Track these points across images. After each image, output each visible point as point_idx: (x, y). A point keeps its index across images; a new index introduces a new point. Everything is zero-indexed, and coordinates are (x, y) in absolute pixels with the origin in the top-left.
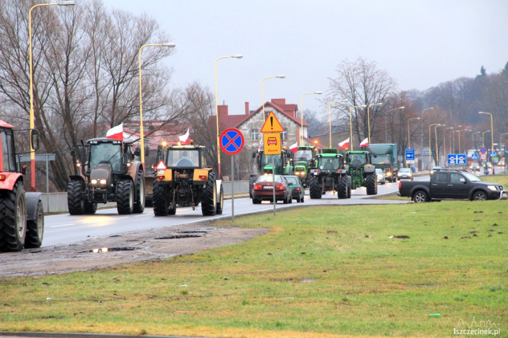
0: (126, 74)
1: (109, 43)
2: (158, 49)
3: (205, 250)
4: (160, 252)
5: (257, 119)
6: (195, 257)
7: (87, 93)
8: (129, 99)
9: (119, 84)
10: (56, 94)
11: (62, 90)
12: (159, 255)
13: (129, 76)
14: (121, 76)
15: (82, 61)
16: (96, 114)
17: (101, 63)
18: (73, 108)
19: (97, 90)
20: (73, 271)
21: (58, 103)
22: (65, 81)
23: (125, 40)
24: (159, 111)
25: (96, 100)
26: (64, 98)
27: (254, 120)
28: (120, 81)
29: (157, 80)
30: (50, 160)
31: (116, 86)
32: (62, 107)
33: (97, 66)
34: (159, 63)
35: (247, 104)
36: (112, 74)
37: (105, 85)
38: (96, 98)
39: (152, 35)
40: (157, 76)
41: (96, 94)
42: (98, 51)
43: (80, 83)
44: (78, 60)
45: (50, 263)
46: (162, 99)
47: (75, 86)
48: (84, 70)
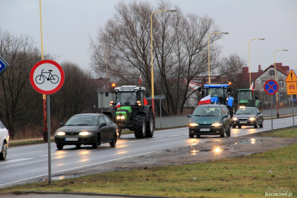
0: (196, 50)
1: (185, 32)
2: (214, 35)
3: (268, 151)
4: (241, 151)
5: (265, 75)
6: (263, 155)
7: (174, 61)
8: (198, 64)
9: (192, 55)
10: (157, 62)
11: (160, 59)
12: (242, 153)
13: (197, 51)
14: (193, 51)
15: (171, 42)
16: (179, 73)
17: (181, 44)
18: (166, 70)
19: (179, 59)
20: (197, 162)
21: (158, 67)
22: (162, 54)
23: (195, 30)
24: (214, 70)
25: (179, 65)
26: (161, 64)
27: (264, 75)
28: (193, 54)
29: (213, 52)
30: (162, 99)
31: (190, 57)
32: (160, 69)
33: (179, 46)
34: (214, 43)
35: (260, 66)
36: (188, 50)
37: (184, 56)
38: (179, 64)
39: (211, 27)
40: (213, 50)
41: (179, 61)
42: (180, 37)
43: (170, 56)
44: (169, 42)
45: (183, 158)
46: (216, 63)
47: (167, 57)
48: (172, 48)
